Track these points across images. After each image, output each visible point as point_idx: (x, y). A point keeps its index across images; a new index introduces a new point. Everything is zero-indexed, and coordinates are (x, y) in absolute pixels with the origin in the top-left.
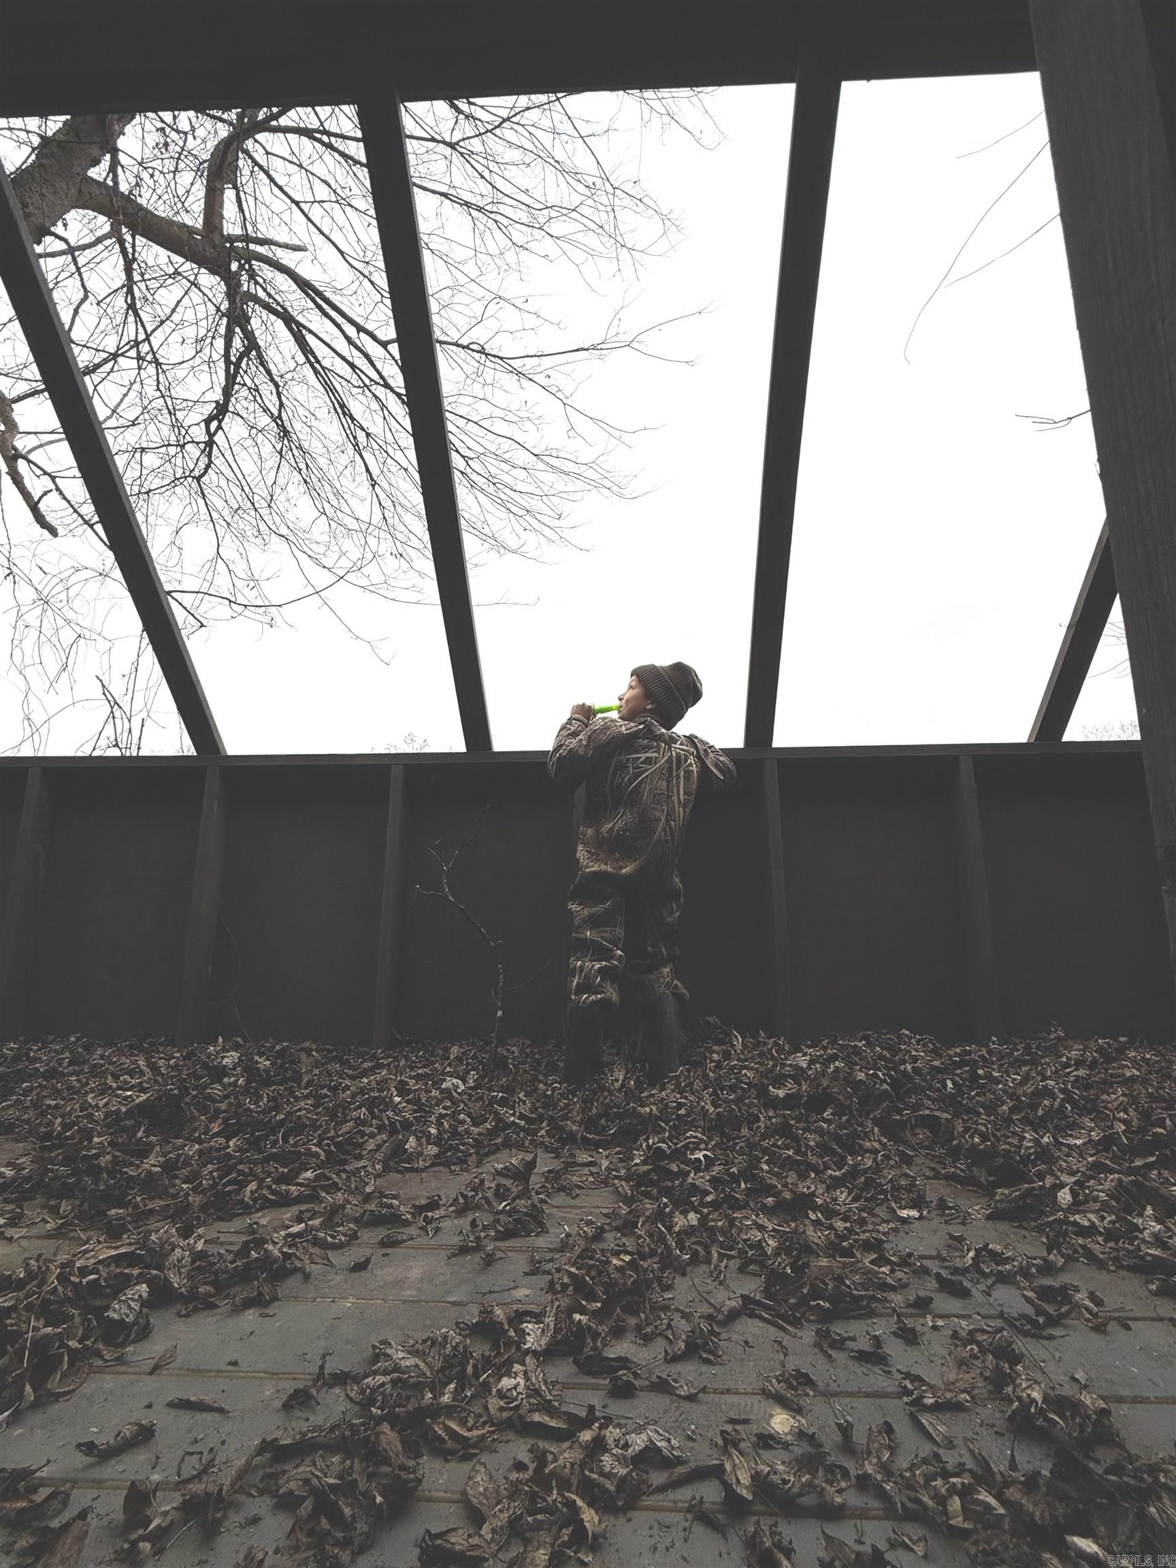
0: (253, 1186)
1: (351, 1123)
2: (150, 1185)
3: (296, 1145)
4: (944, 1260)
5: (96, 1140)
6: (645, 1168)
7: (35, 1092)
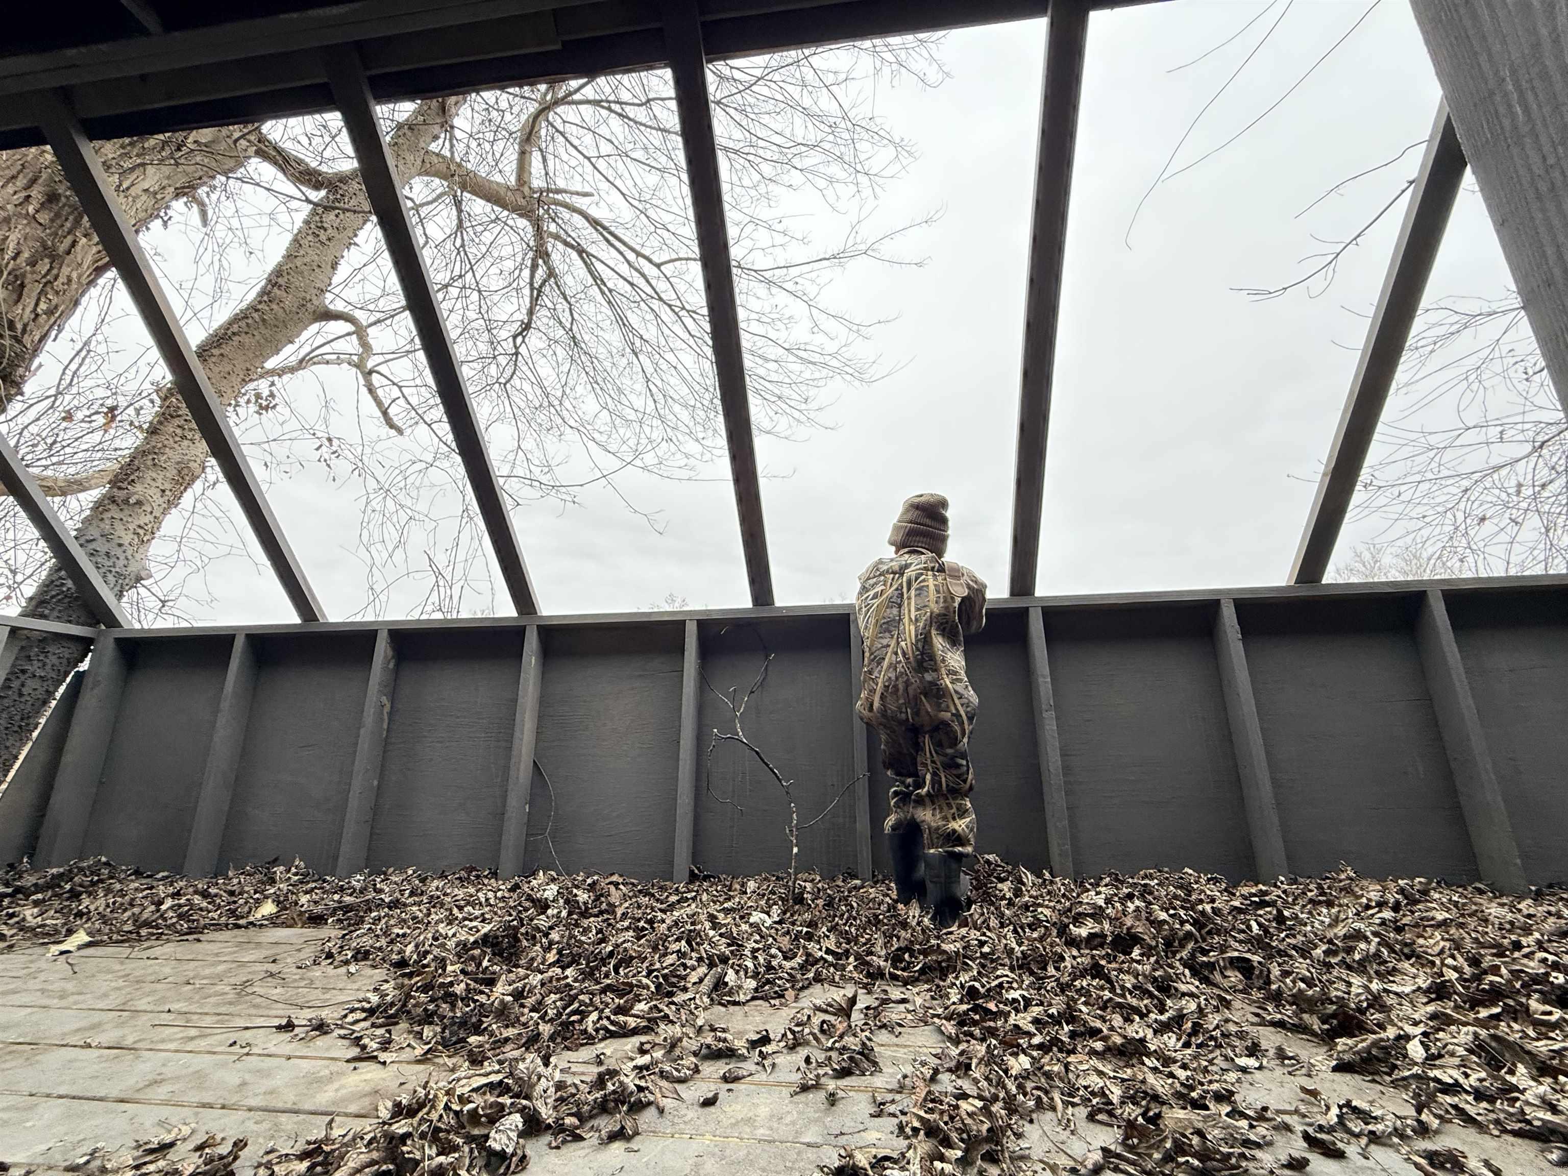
0: (594, 1016)
1: (674, 955)
2: (503, 1013)
3: (626, 975)
4: (1304, 1116)
5: (450, 968)
6: (965, 1007)
7: (383, 921)
